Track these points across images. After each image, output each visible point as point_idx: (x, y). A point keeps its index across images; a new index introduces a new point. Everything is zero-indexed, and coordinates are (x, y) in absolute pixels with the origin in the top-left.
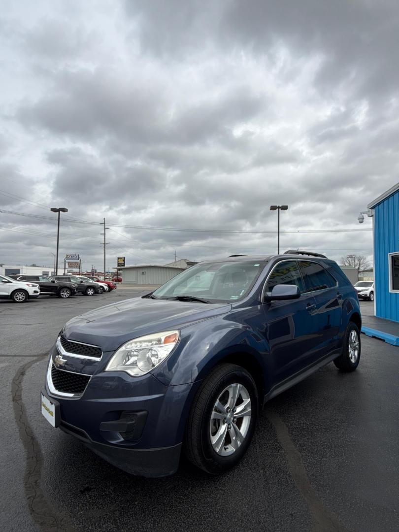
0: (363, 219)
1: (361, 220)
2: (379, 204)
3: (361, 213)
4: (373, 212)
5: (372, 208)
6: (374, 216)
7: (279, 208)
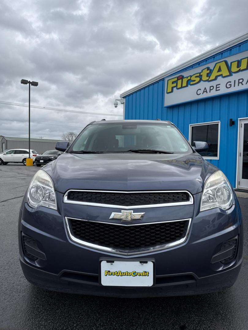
0: (117, 104)
1: (116, 105)
2: (129, 95)
3: (116, 100)
4: (124, 100)
5: (124, 98)
6: (125, 103)
7: (30, 82)
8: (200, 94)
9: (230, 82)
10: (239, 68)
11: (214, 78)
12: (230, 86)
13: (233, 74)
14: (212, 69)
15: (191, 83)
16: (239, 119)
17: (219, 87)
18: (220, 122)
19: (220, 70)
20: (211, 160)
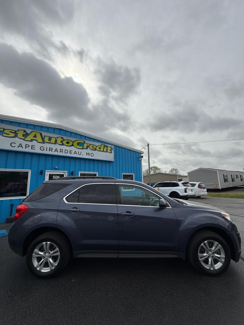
8: (15, 147)
9: (44, 147)
10: (50, 142)
11: (30, 140)
12: (43, 149)
13: (46, 143)
14: (29, 133)
15: (4, 135)
16: (46, 171)
17: (34, 147)
18: (31, 171)
19: (35, 136)
20: (20, 199)
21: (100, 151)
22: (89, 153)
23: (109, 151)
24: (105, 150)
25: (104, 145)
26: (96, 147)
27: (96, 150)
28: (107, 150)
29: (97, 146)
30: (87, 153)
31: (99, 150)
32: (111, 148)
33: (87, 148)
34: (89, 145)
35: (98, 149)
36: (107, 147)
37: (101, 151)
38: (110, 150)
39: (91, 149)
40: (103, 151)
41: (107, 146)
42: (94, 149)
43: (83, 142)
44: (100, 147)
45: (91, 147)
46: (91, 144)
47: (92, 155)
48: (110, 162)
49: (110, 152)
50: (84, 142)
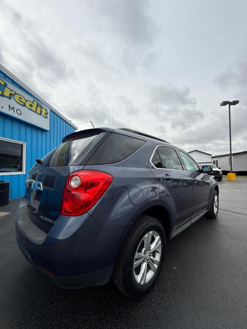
21: (31, 110)
22: (13, 108)
23: (43, 113)
24: (38, 111)
25: (38, 103)
26: (26, 101)
27: (24, 105)
28: (41, 111)
29: (26, 99)
30: (10, 106)
31: (30, 108)
32: (46, 110)
33: (10, 98)
34: (14, 93)
35: (28, 104)
36: (42, 108)
37: (33, 111)
38: (46, 114)
39: (16, 101)
40: (36, 112)
41: (41, 105)
42: (23, 104)
43: (3, 84)
44: (32, 104)
45: (16, 97)
46: (17, 93)
47: (19, 112)
48: (43, 130)
49: (45, 116)
50: (5, 85)
